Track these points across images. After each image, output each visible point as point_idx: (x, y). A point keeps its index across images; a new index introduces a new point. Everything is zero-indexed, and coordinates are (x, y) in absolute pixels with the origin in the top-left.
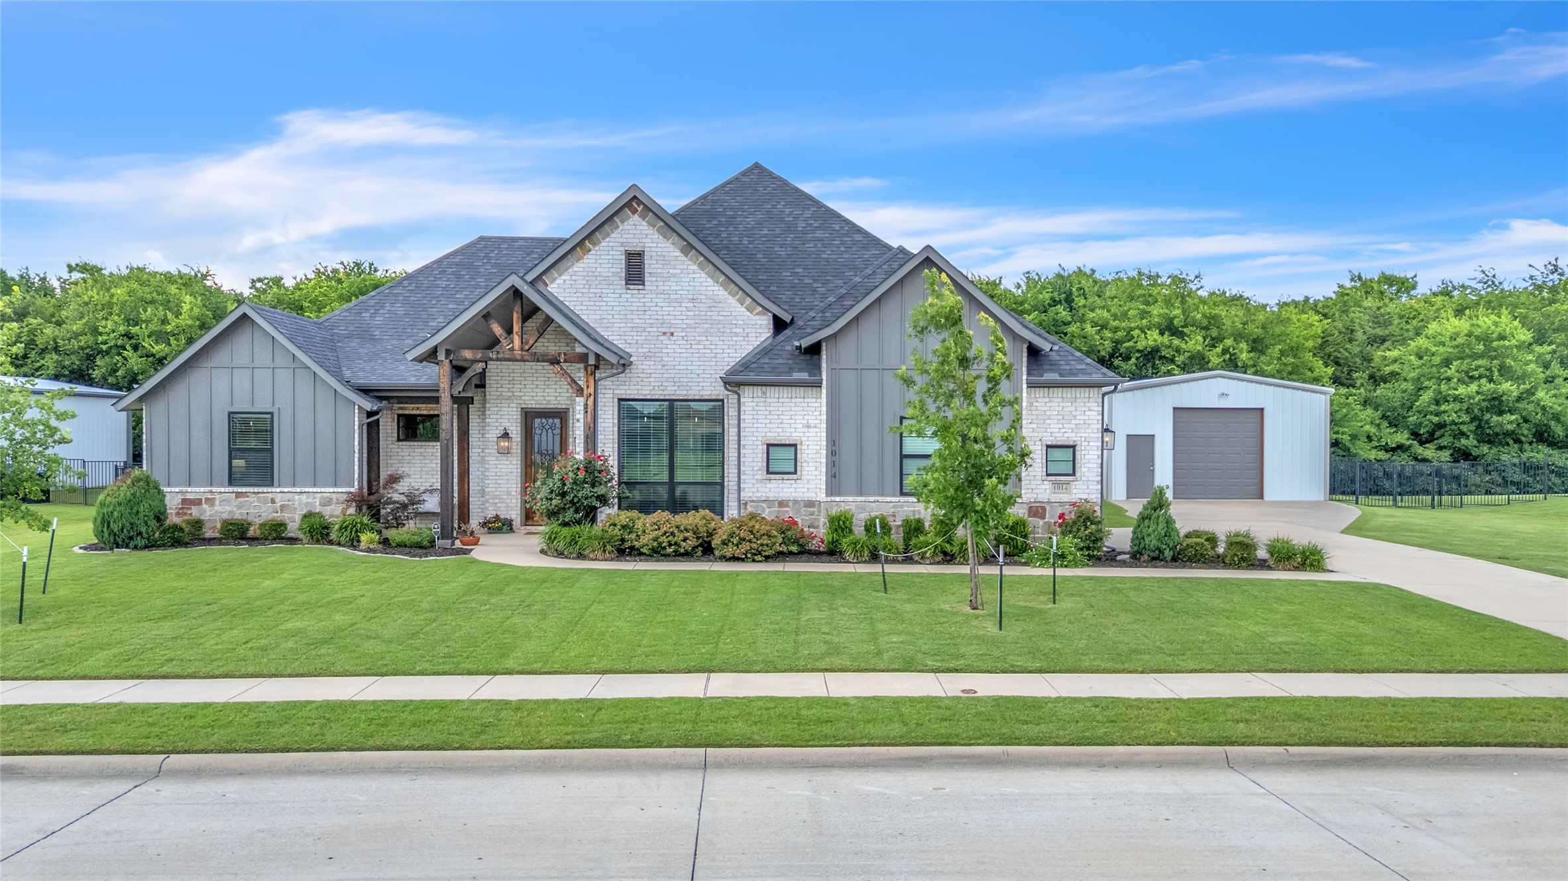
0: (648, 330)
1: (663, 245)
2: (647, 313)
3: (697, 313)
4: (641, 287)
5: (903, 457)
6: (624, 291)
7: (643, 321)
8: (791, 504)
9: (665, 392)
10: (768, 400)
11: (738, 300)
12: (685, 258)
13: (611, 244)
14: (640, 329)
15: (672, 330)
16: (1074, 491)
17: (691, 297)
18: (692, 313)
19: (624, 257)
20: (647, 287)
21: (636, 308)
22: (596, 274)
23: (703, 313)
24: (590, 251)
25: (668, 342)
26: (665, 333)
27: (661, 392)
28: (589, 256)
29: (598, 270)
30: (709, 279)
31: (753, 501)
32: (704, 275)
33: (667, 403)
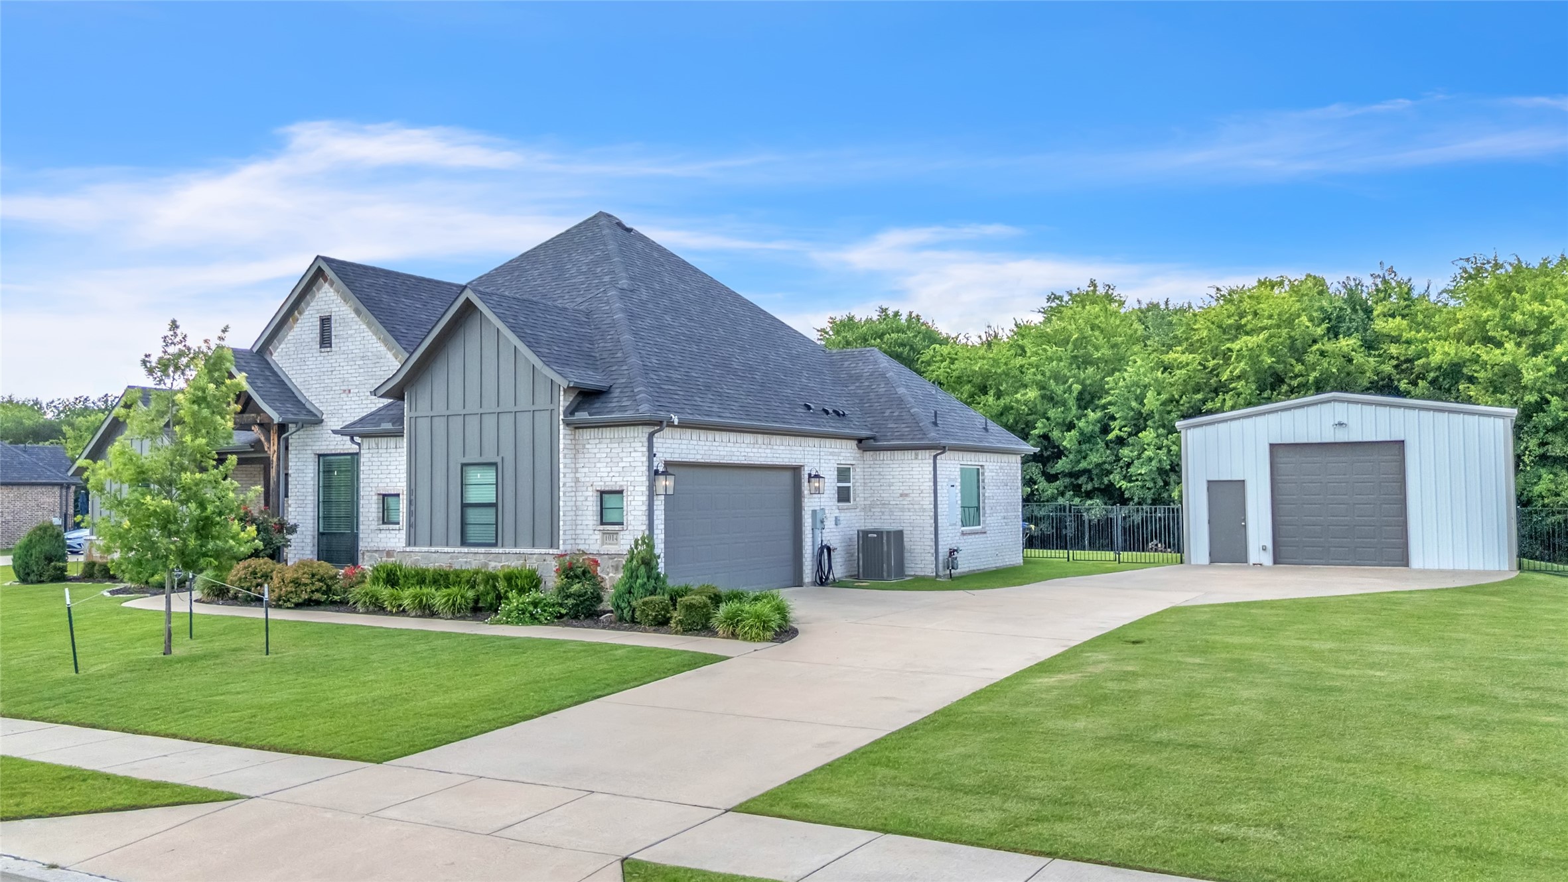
0: (334, 389)
1: (344, 309)
2: (334, 373)
3: (366, 370)
4: (329, 349)
5: (465, 506)
6: (318, 354)
7: (330, 381)
8: (395, 554)
9: (345, 447)
10: (380, 451)
11: (394, 355)
12: (358, 319)
13: (311, 312)
14: (329, 389)
15: (350, 387)
16: (622, 542)
17: (362, 355)
18: (362, 370)
19: (319, 323)
20: (333, 349)
21: (326, 369)
22: (302, 340)
23: (370, 370)
24: (298, 320)
25: (347, 399)
26: (345, 391)
27: (341, 447)
28: (298, 325)
29: (303, 336)
30: (374, 337)
31: (368, 551)
32: (370, 333)
33: (349, 457)
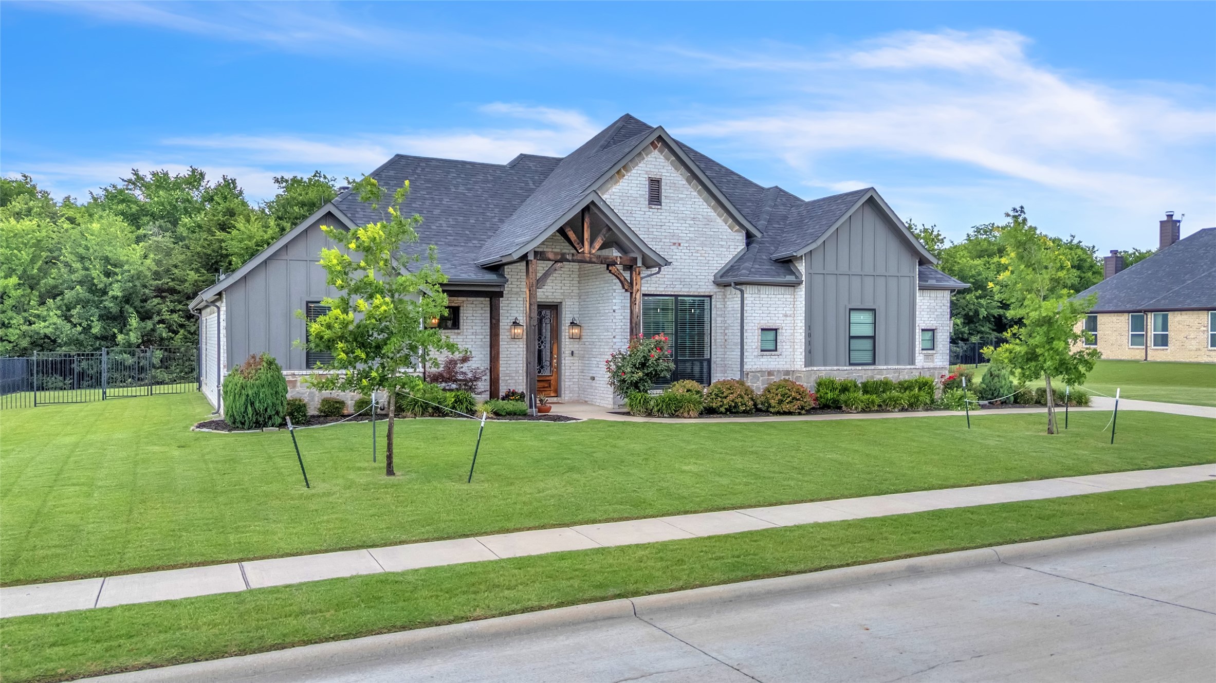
0: (663, 240)
1: (675, 175)
2: (663, 227)
3: (696, 229)
4: (659, 207)
5: (851, 338)
6: (647, 209)
7: (660, 234)
8: (775, 373)
9: (675, 290)
10: (762, 296)
11: (723, 220)
12: (689, 186)
13: (639, 172)
14: (658, 240)
15: (680, 241)
16: (936, 360)
17: (692, 216)
18: (693, 229)
19: (647, 182)
20: (663, 207)
21: (655, 223)
22: (628, 195)
23: (701, 229)
24: (624, 176)
25: (677, 251)
26: (674, 244)
27: (671, 289)
28: (624, 181)
29: (630, 192)
30: (705, 203)
31: (752, 372)
32: (701, 200)
33: (673, 298)
